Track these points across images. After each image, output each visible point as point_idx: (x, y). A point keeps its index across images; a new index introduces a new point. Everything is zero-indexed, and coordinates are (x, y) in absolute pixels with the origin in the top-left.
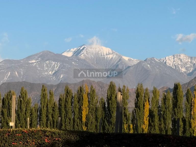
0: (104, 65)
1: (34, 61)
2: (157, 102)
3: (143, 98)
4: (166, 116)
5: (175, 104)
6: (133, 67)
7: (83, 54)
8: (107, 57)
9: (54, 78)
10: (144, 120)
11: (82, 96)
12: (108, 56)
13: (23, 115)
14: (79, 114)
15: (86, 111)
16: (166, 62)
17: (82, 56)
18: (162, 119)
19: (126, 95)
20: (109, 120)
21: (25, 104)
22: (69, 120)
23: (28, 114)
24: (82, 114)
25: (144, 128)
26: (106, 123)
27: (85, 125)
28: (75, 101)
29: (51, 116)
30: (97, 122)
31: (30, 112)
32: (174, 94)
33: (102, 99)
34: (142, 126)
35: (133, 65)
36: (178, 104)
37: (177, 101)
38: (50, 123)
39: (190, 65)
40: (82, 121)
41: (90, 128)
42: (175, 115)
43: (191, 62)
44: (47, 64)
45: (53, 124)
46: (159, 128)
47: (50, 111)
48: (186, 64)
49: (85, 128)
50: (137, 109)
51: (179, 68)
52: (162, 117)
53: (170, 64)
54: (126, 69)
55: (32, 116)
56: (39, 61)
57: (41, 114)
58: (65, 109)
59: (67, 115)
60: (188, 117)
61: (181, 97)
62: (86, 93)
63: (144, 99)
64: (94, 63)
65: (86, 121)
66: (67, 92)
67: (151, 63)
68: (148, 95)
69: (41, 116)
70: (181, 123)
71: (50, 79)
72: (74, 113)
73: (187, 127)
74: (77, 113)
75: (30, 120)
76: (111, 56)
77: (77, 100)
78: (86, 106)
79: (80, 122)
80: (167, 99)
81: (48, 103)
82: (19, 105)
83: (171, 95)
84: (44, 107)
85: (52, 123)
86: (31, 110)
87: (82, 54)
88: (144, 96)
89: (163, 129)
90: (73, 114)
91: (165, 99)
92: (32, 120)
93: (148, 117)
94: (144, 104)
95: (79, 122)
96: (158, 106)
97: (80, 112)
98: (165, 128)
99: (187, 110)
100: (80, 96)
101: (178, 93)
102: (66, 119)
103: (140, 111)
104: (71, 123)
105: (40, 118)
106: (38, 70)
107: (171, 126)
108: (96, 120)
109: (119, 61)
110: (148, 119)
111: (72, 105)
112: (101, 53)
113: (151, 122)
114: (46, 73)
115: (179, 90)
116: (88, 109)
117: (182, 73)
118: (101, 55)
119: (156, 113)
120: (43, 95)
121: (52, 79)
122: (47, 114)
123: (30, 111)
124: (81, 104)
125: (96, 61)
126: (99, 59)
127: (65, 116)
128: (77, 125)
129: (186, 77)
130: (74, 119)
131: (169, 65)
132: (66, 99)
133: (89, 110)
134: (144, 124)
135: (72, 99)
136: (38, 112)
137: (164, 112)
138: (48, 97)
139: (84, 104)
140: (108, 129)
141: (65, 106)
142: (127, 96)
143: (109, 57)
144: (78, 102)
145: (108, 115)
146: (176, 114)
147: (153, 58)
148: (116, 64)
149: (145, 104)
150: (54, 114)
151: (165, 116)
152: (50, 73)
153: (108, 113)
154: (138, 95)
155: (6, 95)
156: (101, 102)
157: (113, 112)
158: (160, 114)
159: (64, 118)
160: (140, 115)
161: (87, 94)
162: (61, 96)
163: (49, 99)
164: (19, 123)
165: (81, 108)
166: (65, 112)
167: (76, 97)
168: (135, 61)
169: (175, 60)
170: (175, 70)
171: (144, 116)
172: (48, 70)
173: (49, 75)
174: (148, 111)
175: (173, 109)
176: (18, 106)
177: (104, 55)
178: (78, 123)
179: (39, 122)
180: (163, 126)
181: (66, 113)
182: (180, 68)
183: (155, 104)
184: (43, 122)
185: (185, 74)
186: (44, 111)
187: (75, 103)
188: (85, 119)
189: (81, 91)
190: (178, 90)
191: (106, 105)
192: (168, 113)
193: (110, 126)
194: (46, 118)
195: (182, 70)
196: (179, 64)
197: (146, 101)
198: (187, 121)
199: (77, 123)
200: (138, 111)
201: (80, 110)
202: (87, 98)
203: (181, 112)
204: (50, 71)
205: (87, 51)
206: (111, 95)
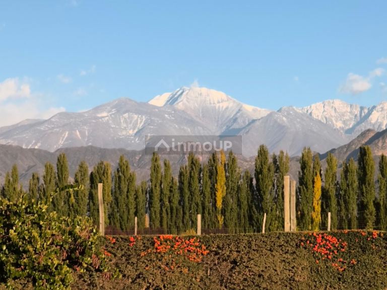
0: (215, 118)
1: (105, 114)
2: (334, 175)
3: (311, 170)
4: (349, 198)
5: (363, 179)
6: (260, 121)
7: (182, 103)
8: (219, 107)
9: (137, 140)
10: (314, 204)
11: (216, 168)
12: (221, 105)
13: (124, 199)
14: (212, 196)
15: (222, 191)
16: (311, 113)
17: (180, 105)
18: (342, 202)
19: (284, 166)
20: (259, 205)
21: (126, 181)
22: (196, 206)
23: (132, 198)
24: (216, 196)
25: (314, 216)
26: (255, 210)
27: (222, 213)
28: (205, 177)
29: (167, 200)
30: (240, 209)
31: (135, 195)
32: (359, 164)
33: (247, 172)
34: (310, 214)
35: (260, 118)
36: (367, 179)
37: (365, 174)
38: (166, 210)
39: (349, 116)
40: (216, 208)
41: (229, 218)
42: (363, 196)
43: (351, 112)
44: (125, 119)
45: (172, 212)
46: (338, 216)
47: (166, 192)
48: (343, 115)
49: (221, 218)
50: (303, 188)
51: (332, 121)
52: (343, 199)
53: (318, 116)
54: (249, 124)
55: (137, 200)
56: (113, 114)
57: (151, 197)
58: (189, 189)
59: (192, 199)
60: (383, 199)
61: (371, 168)
62: (221, 163)
63: (313, 172)
64: (200, 115)
65: (222, 207)
66: (192, 163)
67: (289, 114)
68: (319, 165)
69: (152, 200)
70: (372, 207)
71: (131, 141)
72: (204, 195)
73: (382, 215)
74: (208, 194)
75: (135, 206)
76: (225, 105)
77: (208, 174)
78: (223, 183)
79: (214, 208)
80: (350, 171)
81: (163, 180)
82: (117, 184)
83: (355, 165)
84: (156, 186)
85: (169, 211)
86: (136, 191)
87: (180, 102)
88: (314, 168)
89: (344, 218)
90: (202, 196)
91: (346, 171)
92: (138, 207)
93: (320, 199)
94: (314, 179)
95: (211, 208)
96: (336, 182)
97: (213, 194)
98: (347, 216)
99: (382, 188)
100: (213, 169)
101: (366, 162)
102: (191, 204)
103: (307, 191)
104: (199, 211)
105: (150, 203)
106: (112, 128)
107: (355, 213)
109: (238, 112)
110: (320, 202)
111: (200, 182)
112: (210, 100)
113: (325, 207)
114: (124, 133)
115: (369, 157)
116: (225, 188)
117: (337, 129)
118: (210, 103)
119: (333, 193)
120: (155, 167)
121: (133, 142)
122: (161, 197)
123: (134, 193)
124: (215, 181)
125: (202, 112)
127: (189, 200)
128: (209, 214)
129: (343, 136)
130: (203, 204)
131: (317, 118)
132: (190, 173)
133: (227, 190)
134: (314, 211)
135: (200, 173)
136: (146, 193)
137: (345, 191)
138: (162, 170)
139: (218, 181)
140: (258, 219)
141: (190, 183)
142: (286, 168)
143: (222, 107)
144: (210, 178)
145: (258, 196)
146: (365, 195)
147: (292, 107)
148: (233, 116)
149: (316, 180)
150: (172, 197)
151: (347, 197)
152: (131, 132)
153: (256, 194)
154: (304, 166)
155: (96, 168)
156: (245, 178)
157: (264, 193)
158: (339, 194)
159: (189, 203)
160: (308, 196)
161: (223, 165)
162: (183, 168)
163: (163, 173)
164: (118, 212)
165: (214, 187)
166: (189, 193)
167: (206, 169)
168: (263, 112)
169: (325, 109)
170: (326, 125)
171: (313, 198)
172: (128, 127)
173: (129, 136)
174: (320, 190)
175: (359, 187)
176: (115, 184)
177: (214, 103)
178: (211, 211)
179: (148, 209)
180: (343, 213)
181: (192, 195)
182: (334, 122)
183: (331, 179)
184: (155, 209)
185: (342, 131)
186: (156, 192)
187: (205, 180)
188: (221, 204)
189: (214, 160)
190: (367, 158)
191: (254, 182)
192: (351, 192)
193: (260, 214)
194: (160, 203)
195: (336, 125)
196: (332, 116)
197: (316, 175)
198: (382, 205)
199: (209, 210)
200: (304, 190)
201: (213, 191)
202: (224, 172)
203: (373, 191)
204: (130, 129)
205: (188, 97)
206: (262, 166)
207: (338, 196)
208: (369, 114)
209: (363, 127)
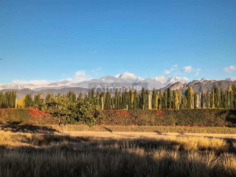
0: (131, 81)
1: (103, 80)
2: (161, 95)
4: (165, 101)
5: (168, 96)
6: (143, 81)
8: (132, 78)
10: (156, 102)
11: (131, 93)
16: (155, 79)
17: (122, 77)
18: (163, 102)
20: (142, 102)
21: (109, 96)
23: (110, 101)
25: (156, 105)
26: (141, 104)
27: (133, 104)
32: (168, 92)
33: (139, 94)
37: (169, 95)
41: (135, 106)
43: (165, 79)
44: (109, 81)
45: (120, 104)
46: (162, 105)
49: (133, 106)
53: (157, 80)
54: (140, 82)
56: (106, 79)
57: (115, 101)
60: (174, 101)
61: (171, 93)
63: (156, 94)
64: (127, 80)
66: (125, 92)
67: (150, 80)
70: (171, 103)
73: (173, 105)
76: (134, 77)
78: (133, 97)
81: (118, 96)
83: (166, 93)
84: (116, 98)
89: (164, 106)
90: (128, 100)
91: (164, 94)
92: (112, 103)
93: (158, 101)
94: (156, 96)
96: (162, 97)
99: (173, 98)
103: (154, 99)
104: (127, 104)
105: (115, 102)
107: (166, 104)
108: (137, 103)
109: (137, 79)
111: (127, 97)
112: (130, 76)
113: (159, 103)
119: (161, 99)
120: (116, 93)
122: (117, 100)
123: (111, 99)
126: (129, 79)
127: (124, 101)
130: (128, 102)
132: (125, 94)
133: (134, 99)
135: (127, 94)
136: (114, 99)
138: (118, 94)
140: (142, 106)
141: (125, 97)
142: (149, 93)
144: (130, 96)
145: (142, 100)
146: (169, 100)
147: (150, 78)
150: (120, 100)
154: (153, 93)
155: (101, 93)
156: (138, 96)
161: (133, 92)
162: (123, 93)
164: (107, 104)
166: (124, 99)
167: (129, 93)
168: (143, 79)
169: (159, 79)
170: (159, 83)
174: (158, 99)
176: (106, 97)
185: (163, 84)
188: (132, 102)
189: (131, 91)
191: (141, 97)
192: (165, 99)
194: (117, 102)
195: (162, 82)
196: (161, 80)
198: (173, 103)
199: (130, 104)
201: (131, 99)
202: (133, 94)
203: (171, 99)
205: (124, 75)
206: (143, 93)
207: (162, 100)
208: (170, 80)
209: (169, 83)
